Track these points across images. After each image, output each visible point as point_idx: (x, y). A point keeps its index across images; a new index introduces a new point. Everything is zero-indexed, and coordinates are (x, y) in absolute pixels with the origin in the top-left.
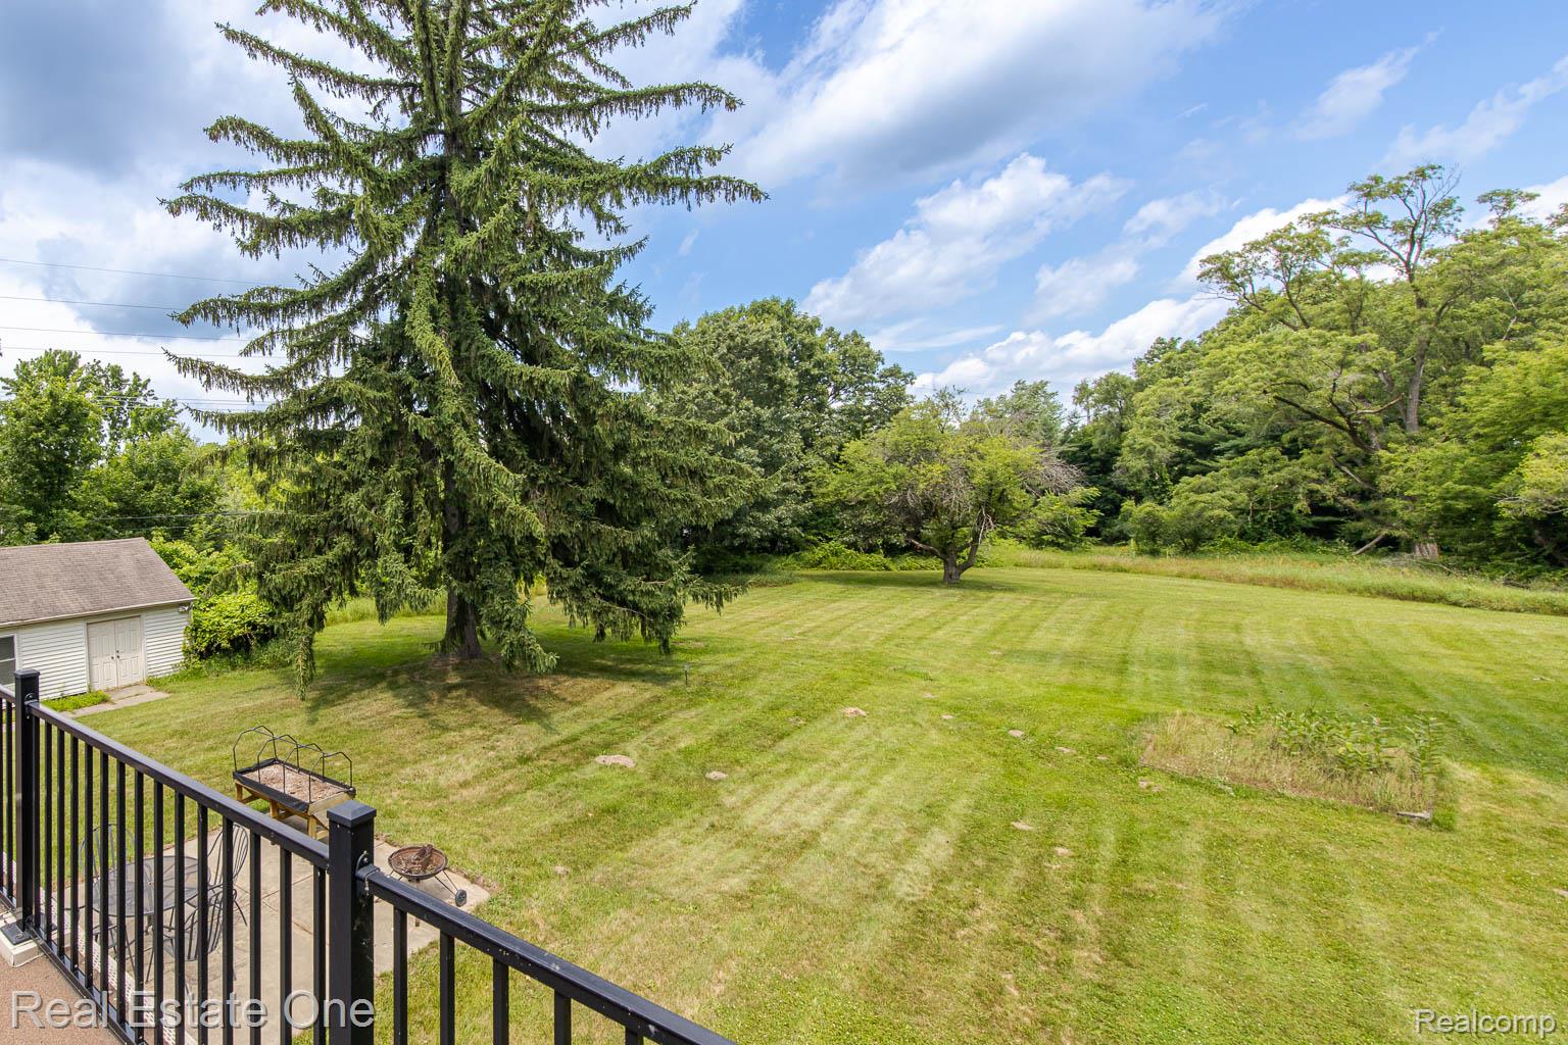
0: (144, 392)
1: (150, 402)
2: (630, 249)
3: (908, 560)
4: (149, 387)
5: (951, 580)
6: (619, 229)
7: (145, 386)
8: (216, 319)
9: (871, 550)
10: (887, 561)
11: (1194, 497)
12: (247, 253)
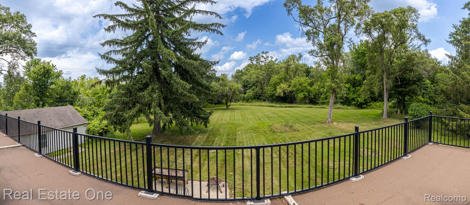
0: (54, 68)
1: (56, 71)
2: (195, 39)
3: (218, 105)
4: (56, 67)
5: (227, 109)
6: (189, 35)
7: (55, 67)
8: (110, 45)
9: (212, 104)
10: (215, 106)
11: (249, 93)
12: (107, 31)
